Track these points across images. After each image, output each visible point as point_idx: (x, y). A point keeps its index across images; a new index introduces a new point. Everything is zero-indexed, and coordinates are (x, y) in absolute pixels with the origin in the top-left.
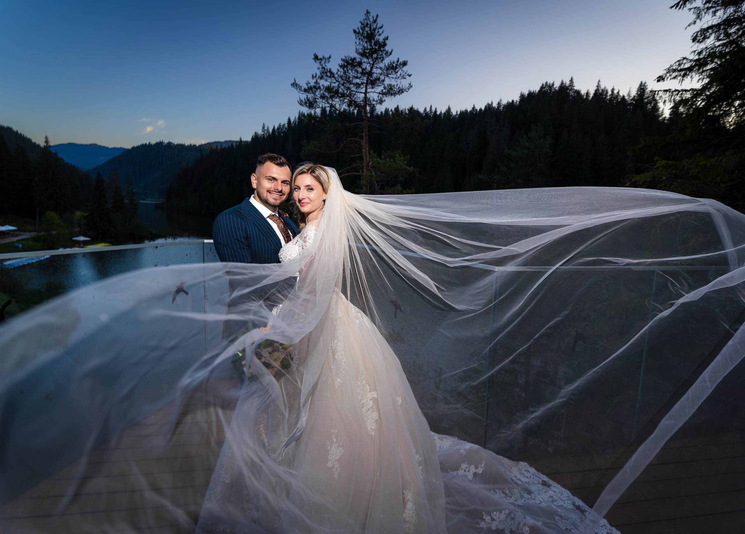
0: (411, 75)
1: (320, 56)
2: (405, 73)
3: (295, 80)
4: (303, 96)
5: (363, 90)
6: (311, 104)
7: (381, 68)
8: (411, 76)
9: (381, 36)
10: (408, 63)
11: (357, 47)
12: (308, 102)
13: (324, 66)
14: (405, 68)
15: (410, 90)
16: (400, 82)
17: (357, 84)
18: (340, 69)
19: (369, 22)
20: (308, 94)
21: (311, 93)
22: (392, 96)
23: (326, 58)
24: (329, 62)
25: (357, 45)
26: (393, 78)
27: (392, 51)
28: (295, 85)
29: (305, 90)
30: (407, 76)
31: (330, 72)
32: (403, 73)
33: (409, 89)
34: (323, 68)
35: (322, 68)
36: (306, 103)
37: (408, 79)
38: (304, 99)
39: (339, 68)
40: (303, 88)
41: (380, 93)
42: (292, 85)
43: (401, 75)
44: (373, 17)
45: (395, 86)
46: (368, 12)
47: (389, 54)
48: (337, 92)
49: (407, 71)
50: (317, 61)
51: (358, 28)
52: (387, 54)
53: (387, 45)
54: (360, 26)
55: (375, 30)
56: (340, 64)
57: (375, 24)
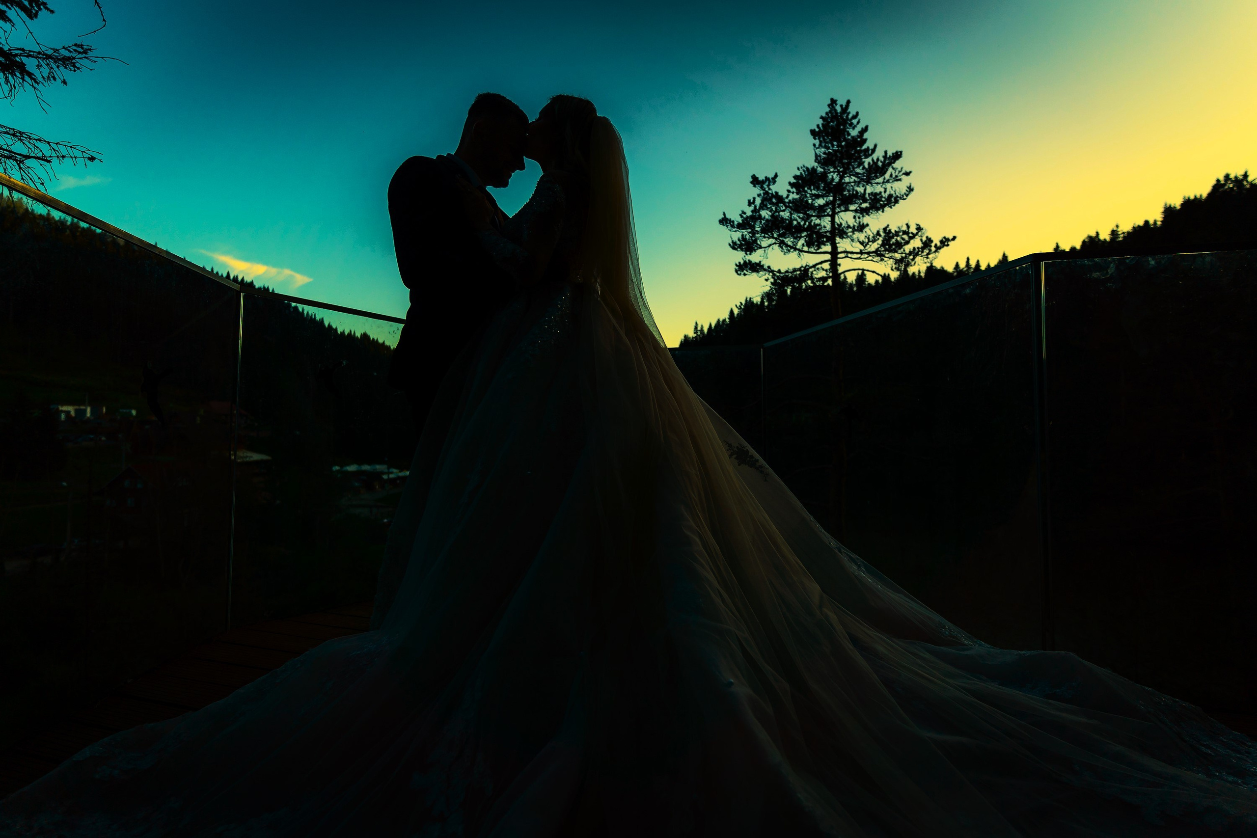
0: (910, 172)
1: (761, 178)
2: (899, 172)
3: (724, 214)
4: (737, 235)
5: (829, 211)
6: (748, 246)
7: (857, 175)
8: (911, 174)
9: (856, 129)
10: (904, 154)
11: (817, 151)
12: (743, 243)
13: (767, 189)
14: (898, 164)
15: (909, 197)
16: (892, 187)
17: (820, 206)
18: (792, 188)
19: (835, 114)
20: (744, 231)
21: (747, 229)
22: (879, 212)
23: (770, 179)
24: (774, 182)
25: (817, 148)
26: (878, 183)
27: (875, 146)
29: (739, 226)
30: (904, 176)
31: (777, 195)
32: (895, 173)
33: (907, 195)
34: (766, 193)
35: (764, 194)
36: (741, 244)
37: (906, 181)
38: (739, 240)
39: (789, 188)
40: (736, 223)
41: (856, 211)
42: (720, 222)
43: (891, 176)
44: (841, 106)
45: (883, 194)
47: (870, 152)
48: (790, 226)
49: (902, 168)
50: (757, 186)
51: (818, 126)
52: (868, 153)
53: (865, 141)
54: (820, 122)
55: (845, 123)
56: (791, 183)
57: (845, 115)
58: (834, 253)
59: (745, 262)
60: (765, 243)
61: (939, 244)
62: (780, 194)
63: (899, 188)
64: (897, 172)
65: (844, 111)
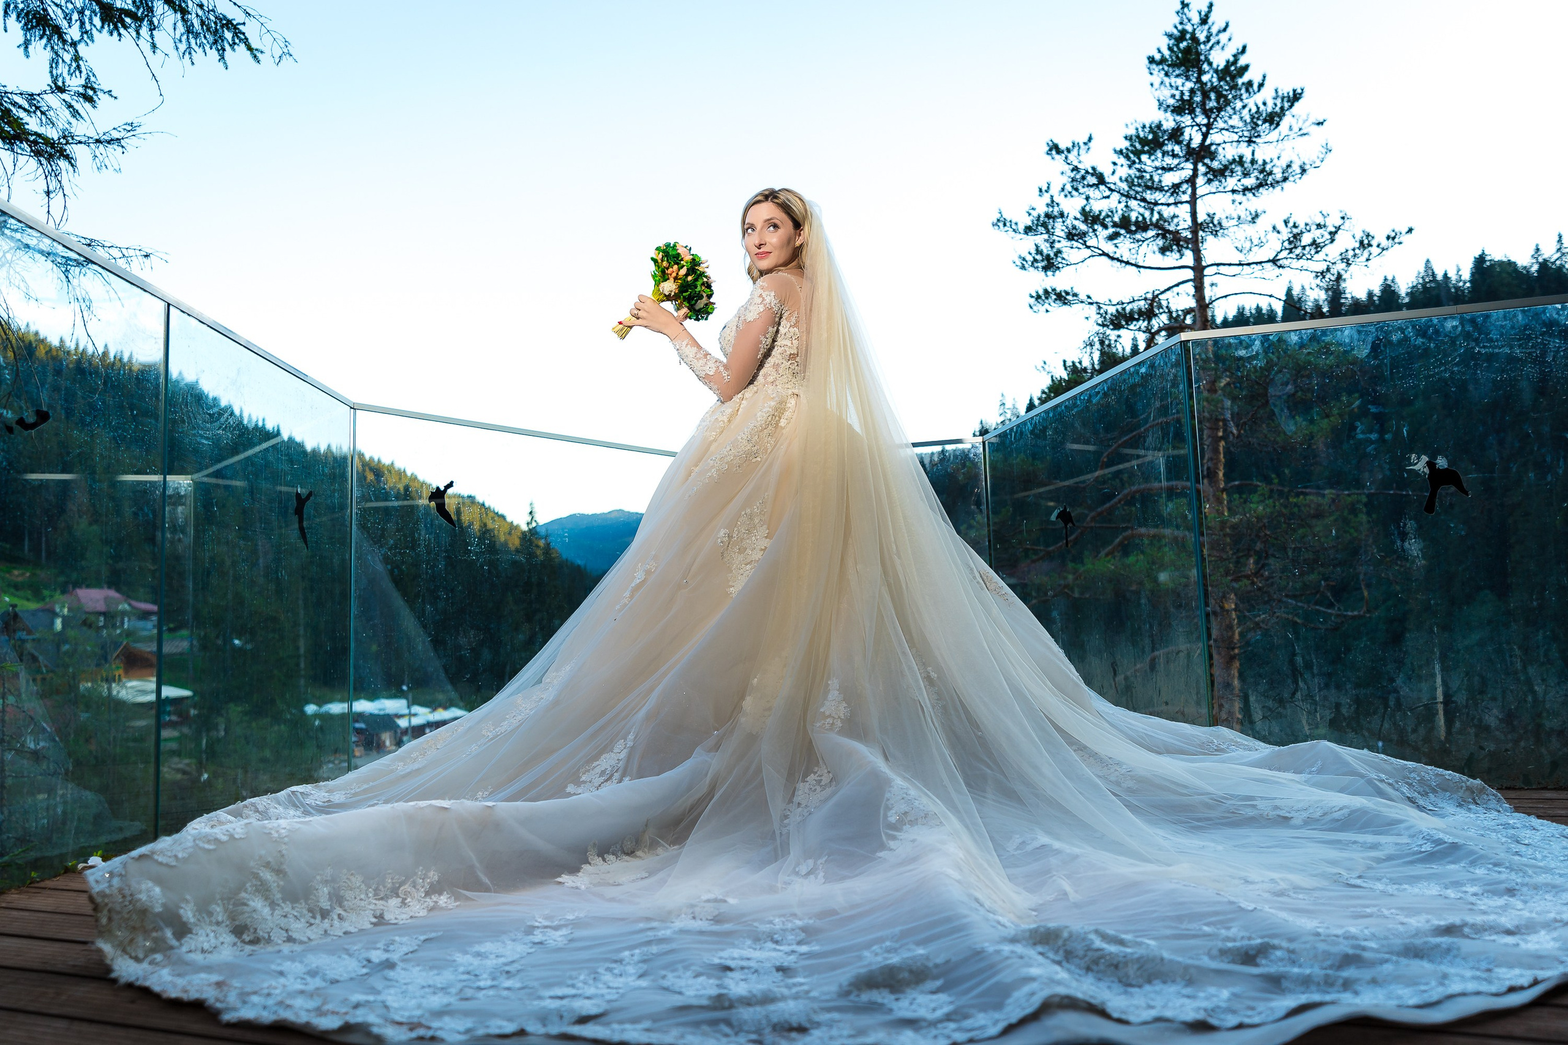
0: (1324, 121)
1: (1062, 146)
2: (1304, 121)
3: (1000, 212)
4: (1027, 245)
5: (1185, 196)
6: (1049, 262)
7: (1233, 129)
8: (1326, 124)
9: (1226, 49)
10: (1306, 94)
11: (1160, 94)
12: (1039, 257)
13: (1075, 163)
14: (1300, 109)
15: (1325, 163)
16: (1292, 149)
17: (1171, 185)
18: (1120, 158)
19: (1189, 28)
20: (1036, 238)
21: (1042, 234)
22: (1275, 191)
23: (1081, 144)
24: (1088, 150)
25: (1158, 90)
26: (1267, 142)
27: (1263, 78)
28: (1001, 222)
29: (1028, 230)
30: (1313, 127)
31: (1095, 173)
32: (1296, 123)
33: (1323, 161)
34: (1076, 169)
35: (1073, 170)
36: (1035, 260)
37: (1318, 136)
38: (1030, 252)
39: (1115, 158)
40: (1021, 228)
41: (1234, 191)
42: (993, 225)
43: (1291, 128)
44: (1199, 12)
45: (1275, 161)
47: (1255, 87)
48: (1125, 223)
49: (1308, 115)
50: (1057, 157)
51: (1159, 51)
52: (1251, 89)
53: (1246, 68)
54: (1164, 43)
55: (1208, 39)
56: (1118, 149)
57: (1206, 27)
58: (1199, 269)
59: (1046, 292)
60: (1075, 256)
61: (1385, 243)
62: (1100, 169)
63: (1306, 148)
64: (1301, 122)
65: (1204, 21)
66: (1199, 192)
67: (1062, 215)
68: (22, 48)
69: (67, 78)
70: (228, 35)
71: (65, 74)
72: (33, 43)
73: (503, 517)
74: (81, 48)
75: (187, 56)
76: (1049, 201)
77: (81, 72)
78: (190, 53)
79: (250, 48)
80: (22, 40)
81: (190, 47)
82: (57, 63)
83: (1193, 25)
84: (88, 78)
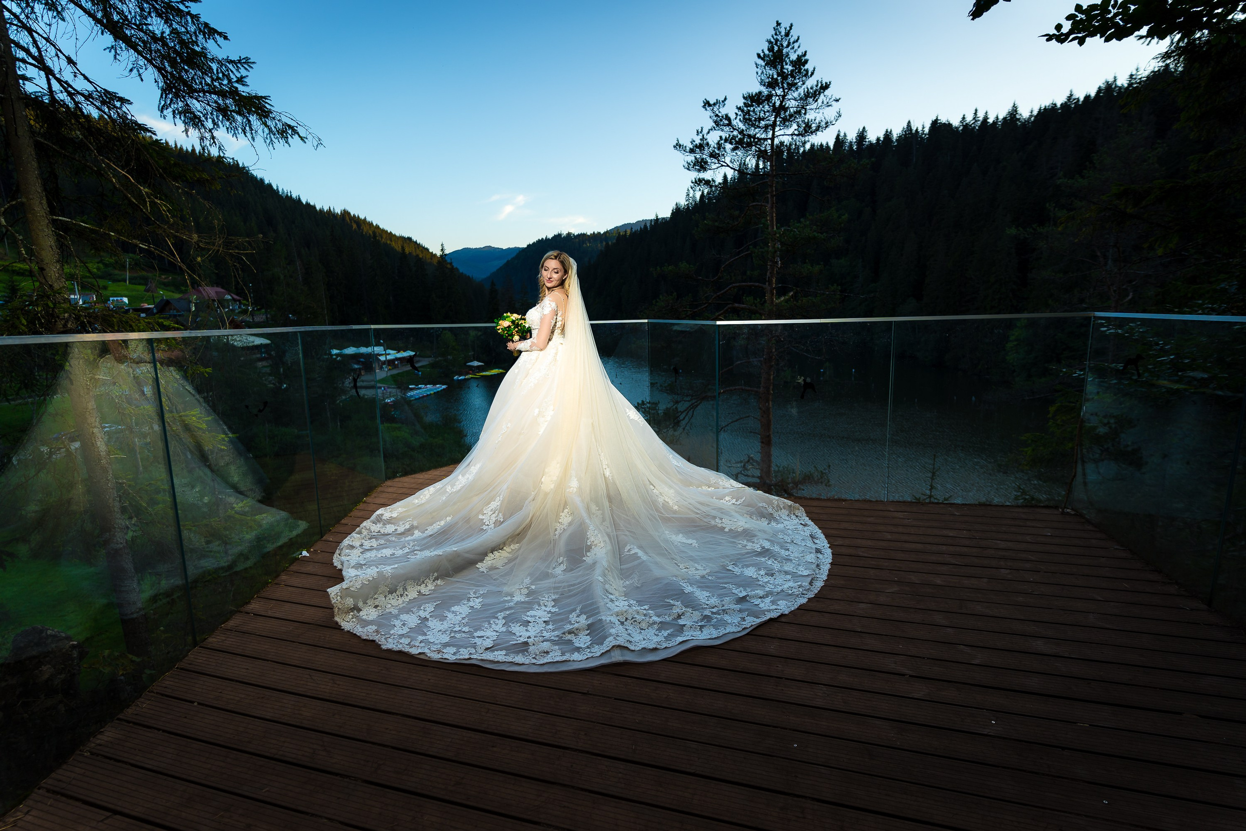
0: (839, 99)
1: (712, 102)
2: (830, 99)
3: (678, 140)
4: (691, 158)
5: (770, 135)
6: (701, 165)
7: (795, 99)
8: (840, 101)
9: (797, 52)
10: (832, 84)
11: (761, 78)
12: (696, 164)
13: (717, 112)
14: (827, 92)
15: (838, 122)
16: (823, 113)
19: (779, 38)
20: (695, 155)
21: (698, 153)
22: (812, 135)
23: (721, 101)
24: (724, 105)
25: (761, 75)
26: (812, 109)
27: (814, 69)
28: (678, 146)
29: (692, 151)
30: (834, 102)
31: (727, 118)
33: (836, 122)
34: (717, 116)
36: (694, 165)
37: (835, 106)
38: (692, 161)
39: (737, 110)
40: (688, 149)
41: (792, 135)
42: (674, 147)
43: (823, 103)
44: (786, 29)
45: (814, 120)
46: (778, 24)
47: (810, 74)
49: (832, 96)
50: (708, 109)
51: (763, 51)
52: (807, 75)
53: (806, 61)
54: (765, 46)
55: (788, 46)
56: (739, 106)
57: (788, 38)
59: (699, 179)
60: (714, 166)
62: (729, 116)
63: (829, 114)
64: (828, 100)
65: (787, 34)
66: (776, 134)
67: (708, 144)
68: (185, 133)
69: (209, 147)
70: (290, 132)
71: (208, 145)
72: (190, 130)
73: (427, 250)
74: (216, 133)
75: (271, 145)
76: (701, 137)
77: (216, 144)
78: (272, 144)
79: (300, 136)
80: (184, 129)
81: (272, 140)
82: (203, 140)
83: (782, 36)
84: (220, 147)
